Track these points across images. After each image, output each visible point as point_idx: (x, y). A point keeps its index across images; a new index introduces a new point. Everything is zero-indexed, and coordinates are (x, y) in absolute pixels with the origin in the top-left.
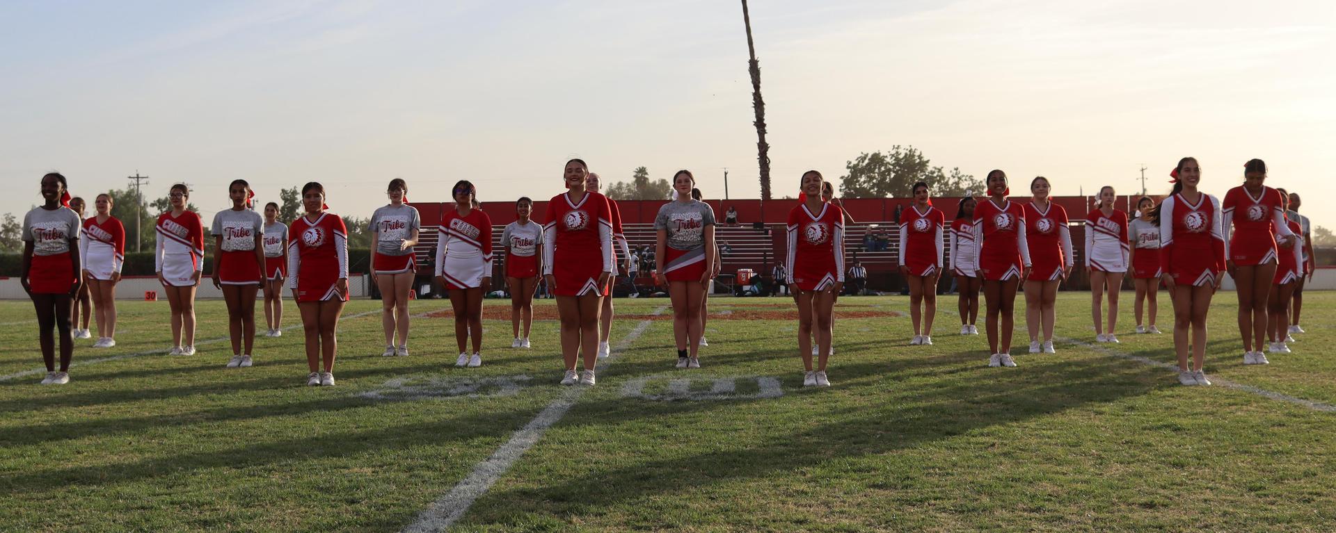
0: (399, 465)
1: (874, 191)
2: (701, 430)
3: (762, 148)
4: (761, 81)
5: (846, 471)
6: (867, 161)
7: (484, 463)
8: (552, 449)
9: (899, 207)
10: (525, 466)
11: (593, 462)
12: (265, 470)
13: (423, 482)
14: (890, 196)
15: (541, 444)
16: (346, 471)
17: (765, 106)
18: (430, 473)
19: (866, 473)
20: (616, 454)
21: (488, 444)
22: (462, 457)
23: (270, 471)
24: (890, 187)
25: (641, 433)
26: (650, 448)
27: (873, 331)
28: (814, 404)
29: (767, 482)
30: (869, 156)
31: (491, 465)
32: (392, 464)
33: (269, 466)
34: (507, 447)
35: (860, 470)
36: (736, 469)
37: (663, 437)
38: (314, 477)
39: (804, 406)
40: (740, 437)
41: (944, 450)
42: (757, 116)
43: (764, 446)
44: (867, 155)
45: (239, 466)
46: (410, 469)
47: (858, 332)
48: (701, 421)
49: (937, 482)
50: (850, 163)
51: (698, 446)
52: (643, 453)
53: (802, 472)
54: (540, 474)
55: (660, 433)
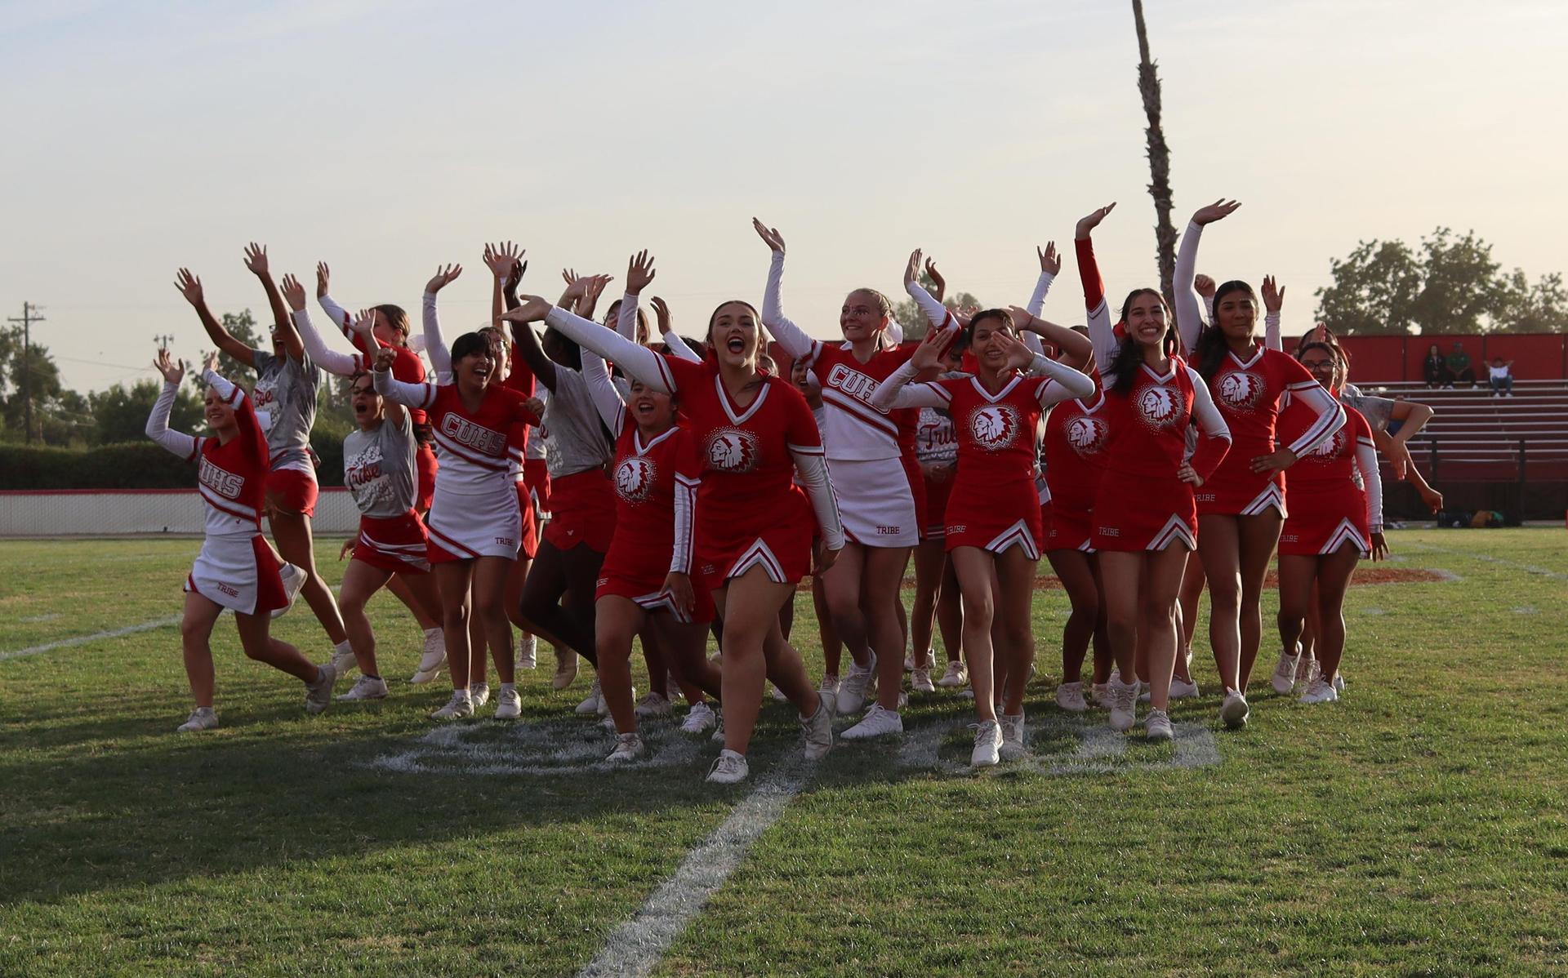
0: (457, 931)
1: (1384, 317)
2: (1062, 844)
3: (1165, 238)
4: (1163, 104)
5: (1357, 943)
6: (1370, 259)
7: (628, 926)
8: (764, 890)
9: (1434, 350)
10: (712, 932)
11: (848, 921)
12: (186, 941)
13: (505, 969)
14: (1415, 329)
15: (743, 880)
16: (349, 944)
17: (1170, 155)
18: (520, 949)
19: (1399, 947)
20: (892, 902)
21: (635, 879)
22: (583, 910)
23: (196, 943)
24: (1417, 310)
25: (942, 851)
26: (963, 888)
27: (1390, 615)
28: (1285, 782)
29: (1201, 969)
30: (1378, 248)
31: (640, 929)
32: (443, 927)
33: (195, 933)
34: (673, 885)
35: (1386, 940)
36: (1135, 937)
37: (987, 862)
38: (285, 960)
39: (1265, 789)
40: (1140, 860)
41: (1551, 892)
42: (1154, 175)
43: (1190, 882)
44: (1372, 245)
45: (134, 931)
46: (479, 938)
47: (1362, 616)
48: (1059, 823)
49: (1541, 967)
50: (1337, 263)
51: (1057, 884)
52: (946, 899)
53: (1269, 944)
54: (741, 950)
55: (981, 853)
